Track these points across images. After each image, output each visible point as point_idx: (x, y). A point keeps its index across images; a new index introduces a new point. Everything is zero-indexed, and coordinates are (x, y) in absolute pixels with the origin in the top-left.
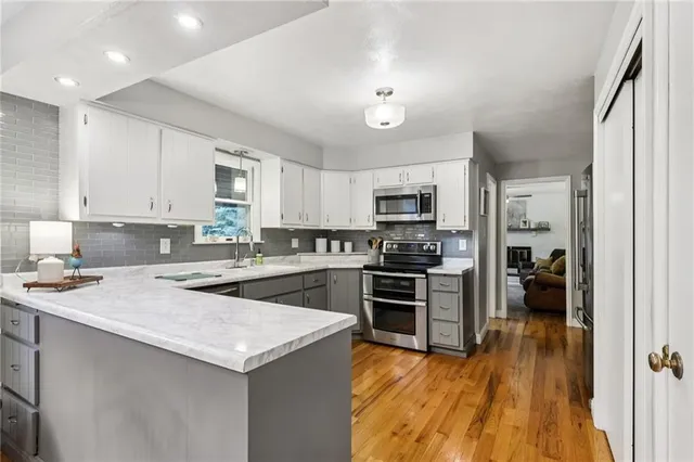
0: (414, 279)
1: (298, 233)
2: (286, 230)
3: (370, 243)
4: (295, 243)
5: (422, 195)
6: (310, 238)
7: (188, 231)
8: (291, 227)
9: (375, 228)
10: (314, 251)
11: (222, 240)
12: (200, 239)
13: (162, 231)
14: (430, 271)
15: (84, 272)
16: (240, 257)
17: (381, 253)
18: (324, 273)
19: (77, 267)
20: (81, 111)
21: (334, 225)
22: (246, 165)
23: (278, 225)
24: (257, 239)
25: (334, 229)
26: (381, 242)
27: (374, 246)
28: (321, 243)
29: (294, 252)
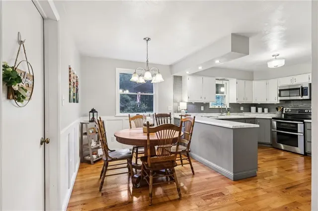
0: (297, 124)
1: (243, 105)
2: (238, 104)
3: (277, 109)
4: (242, 109)
5: (302, 88)
6: (248, 107)
7: (208, 104)
8: (240, 103)
9: (279, 102)
10: (250, 111)
11: (217, 107)
12: (211, 107)
13: (202, 104)
14: (305, 121)
15: (188, 114)
16: (223, 112)
17: (282, 113)
18: (254, 120)
19: (186, 113)
20: (188, 77)
21: (259, 102)
22: (224, 82)
23: (235, 102)
24: (228, 107)
25: (259, 103)
26: (283, 109)
27: (279, 110)
28: (253, 109)
29: (241, 112)
